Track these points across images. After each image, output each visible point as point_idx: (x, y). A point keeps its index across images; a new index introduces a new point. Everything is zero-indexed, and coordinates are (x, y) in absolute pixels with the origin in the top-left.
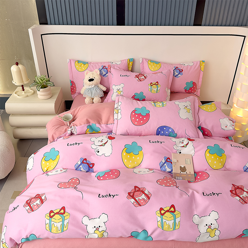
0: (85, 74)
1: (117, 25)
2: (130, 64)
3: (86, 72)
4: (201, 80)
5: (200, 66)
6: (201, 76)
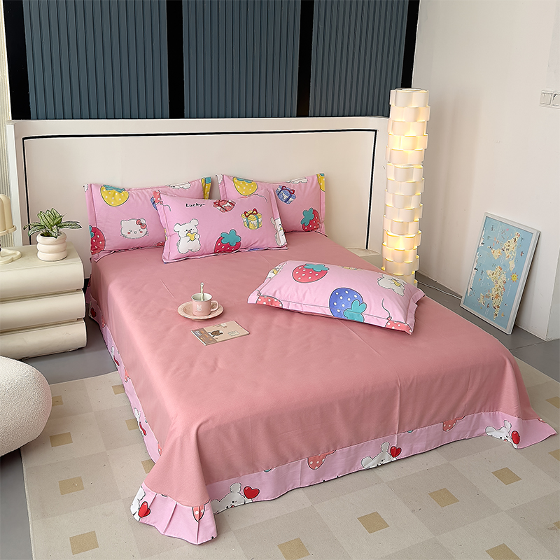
4: (323, 206)
5: (319, 182)
6: (323, 200)
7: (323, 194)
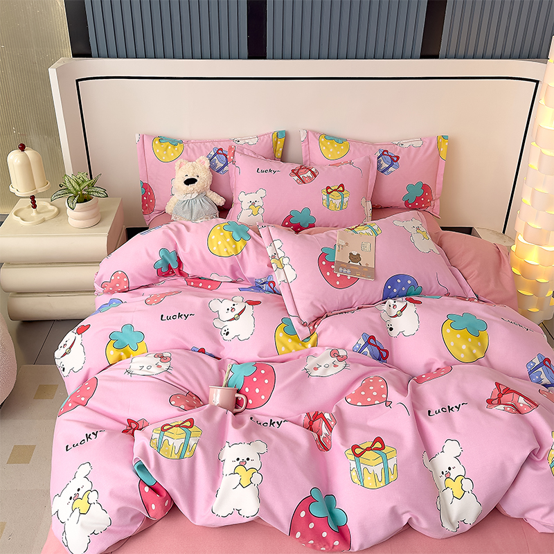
0: (177, 168)
1: (249, 58)
2: (279, 143)
3: (178, 163)
5: (438, 147)
6: (441, 171)
7: (442, 164)
